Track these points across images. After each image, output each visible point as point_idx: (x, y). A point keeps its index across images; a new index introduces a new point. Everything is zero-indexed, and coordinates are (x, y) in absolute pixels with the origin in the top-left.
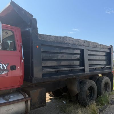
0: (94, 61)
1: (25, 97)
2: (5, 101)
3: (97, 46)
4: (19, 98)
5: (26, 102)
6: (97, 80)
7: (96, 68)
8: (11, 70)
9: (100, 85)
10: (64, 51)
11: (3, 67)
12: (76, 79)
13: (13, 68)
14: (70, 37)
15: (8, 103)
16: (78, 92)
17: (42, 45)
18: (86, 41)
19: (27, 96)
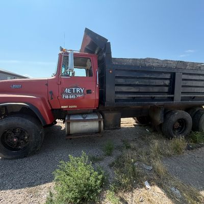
0: (193, 88)
1: (99, 118)
2: (82, 119)
3: (200, 68)
4: (93, 118)
5: (100, 122)
6: (197, 112)
7: (195, 97)
8: (87, 93)
9: (199, 120)
10: (146, 76)
11: (80, 90)
12: (160, 108)
13: (89, 92)
14: (154, 59)
15: (85, 121)
16: (161, 122)
17: (116, 70)
18: (181, 62)
19: (101, 117)
